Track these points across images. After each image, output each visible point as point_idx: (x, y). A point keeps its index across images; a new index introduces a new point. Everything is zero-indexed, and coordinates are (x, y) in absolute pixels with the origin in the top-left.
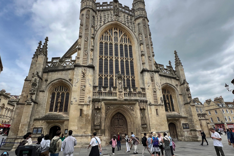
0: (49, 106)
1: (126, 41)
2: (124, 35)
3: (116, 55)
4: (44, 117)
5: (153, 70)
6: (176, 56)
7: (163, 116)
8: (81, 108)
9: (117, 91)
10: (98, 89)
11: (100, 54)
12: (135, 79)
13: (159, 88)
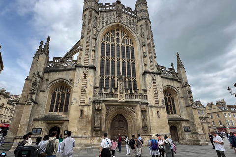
0: (49, 106)
1: (129, 42)
2: (126, 36)
4: (44, 117)
6: (178, 58)
7: (164, 118)
8: (82, 109)
9: (118, 93)
10: (98, 90)
11: (102, 55)
12: (136, 81)
13: (160, 90)
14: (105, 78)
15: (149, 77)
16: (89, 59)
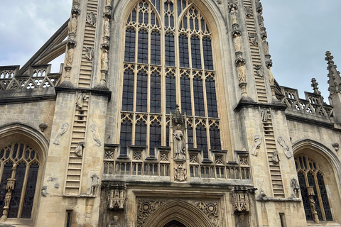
1: (197, 26)
2: (191, 11)
3: (170, 61)
5: (270, 102)
6: (331, 67)
8: (71, 207)
9: (171, 161)
10: (117, 153)
11: (127, 59)
12: (220, 127)
13: (286, 152)
14: (134, 121)
15: (253, 119)
16: (93, 69)
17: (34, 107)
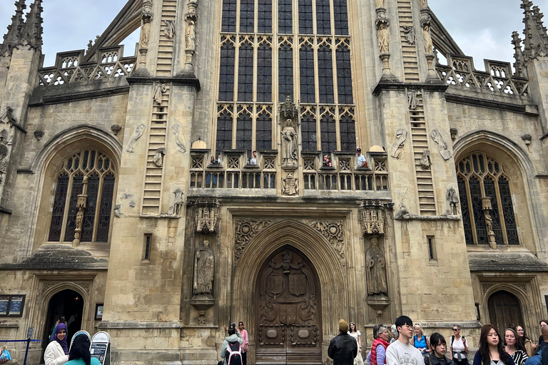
0: (47, 221)
3: (285, 26)
4: (32, 260)
5: (422, 80)
6: (528, 19)
7: (455, 263)
8: (149, 231)
9: (277, 169)
11: (226, 27)
12: (355, 117)
13: (442, 152)
14: (235, 115)
15: (396, 104)
16: (175, 50)
17: (105, 104)
